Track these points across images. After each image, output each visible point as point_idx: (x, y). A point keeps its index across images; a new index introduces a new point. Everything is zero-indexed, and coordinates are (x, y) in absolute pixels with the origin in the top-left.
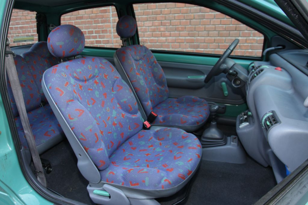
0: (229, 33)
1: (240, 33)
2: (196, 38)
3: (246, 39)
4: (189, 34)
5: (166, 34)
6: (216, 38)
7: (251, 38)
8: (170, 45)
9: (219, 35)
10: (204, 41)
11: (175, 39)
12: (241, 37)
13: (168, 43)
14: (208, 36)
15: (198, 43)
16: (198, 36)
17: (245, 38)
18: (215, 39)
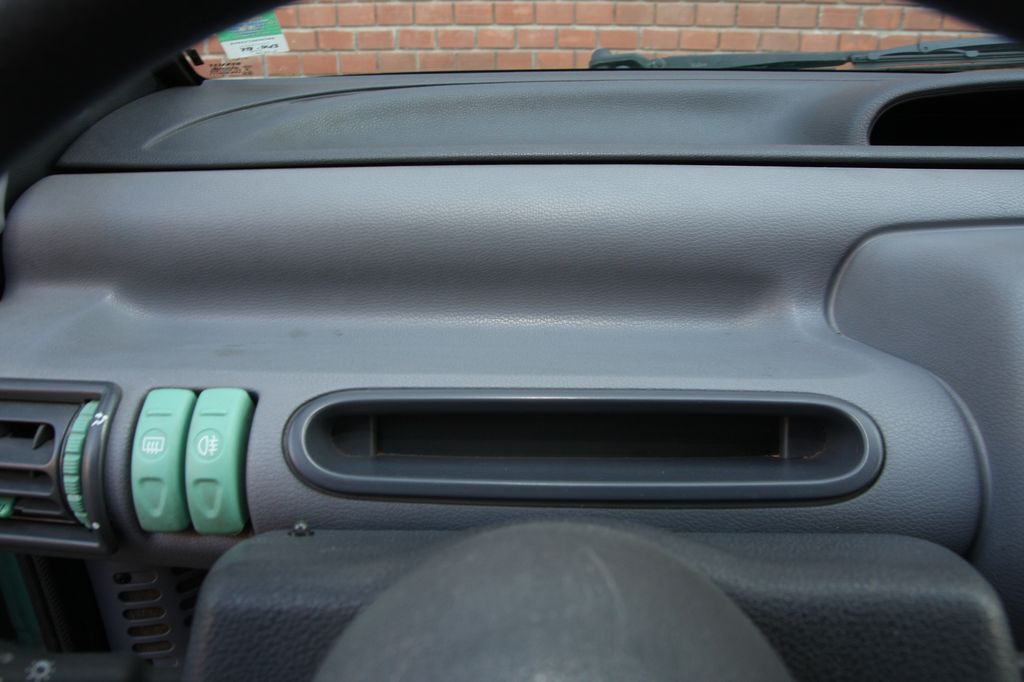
0: (778, 9)
1: (818, 11)
2: (642, 29)
3: (840, 37)
4: (614, 12)
5: (516, 12)
6: (723, 30)
7: (857, 32)
8: (533, 57)
9: (739, 19)
10: (679, 43)
11: (557, 31)
12: (822, 28)
13: (521, 48)
14: (694, 23)
15: (651, 49)
16: (655, 23)
17: (837, 33)
18: (720, 35)
